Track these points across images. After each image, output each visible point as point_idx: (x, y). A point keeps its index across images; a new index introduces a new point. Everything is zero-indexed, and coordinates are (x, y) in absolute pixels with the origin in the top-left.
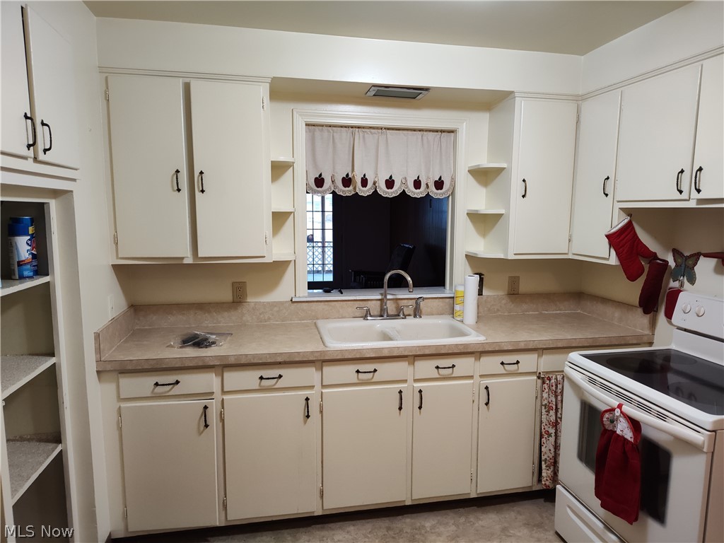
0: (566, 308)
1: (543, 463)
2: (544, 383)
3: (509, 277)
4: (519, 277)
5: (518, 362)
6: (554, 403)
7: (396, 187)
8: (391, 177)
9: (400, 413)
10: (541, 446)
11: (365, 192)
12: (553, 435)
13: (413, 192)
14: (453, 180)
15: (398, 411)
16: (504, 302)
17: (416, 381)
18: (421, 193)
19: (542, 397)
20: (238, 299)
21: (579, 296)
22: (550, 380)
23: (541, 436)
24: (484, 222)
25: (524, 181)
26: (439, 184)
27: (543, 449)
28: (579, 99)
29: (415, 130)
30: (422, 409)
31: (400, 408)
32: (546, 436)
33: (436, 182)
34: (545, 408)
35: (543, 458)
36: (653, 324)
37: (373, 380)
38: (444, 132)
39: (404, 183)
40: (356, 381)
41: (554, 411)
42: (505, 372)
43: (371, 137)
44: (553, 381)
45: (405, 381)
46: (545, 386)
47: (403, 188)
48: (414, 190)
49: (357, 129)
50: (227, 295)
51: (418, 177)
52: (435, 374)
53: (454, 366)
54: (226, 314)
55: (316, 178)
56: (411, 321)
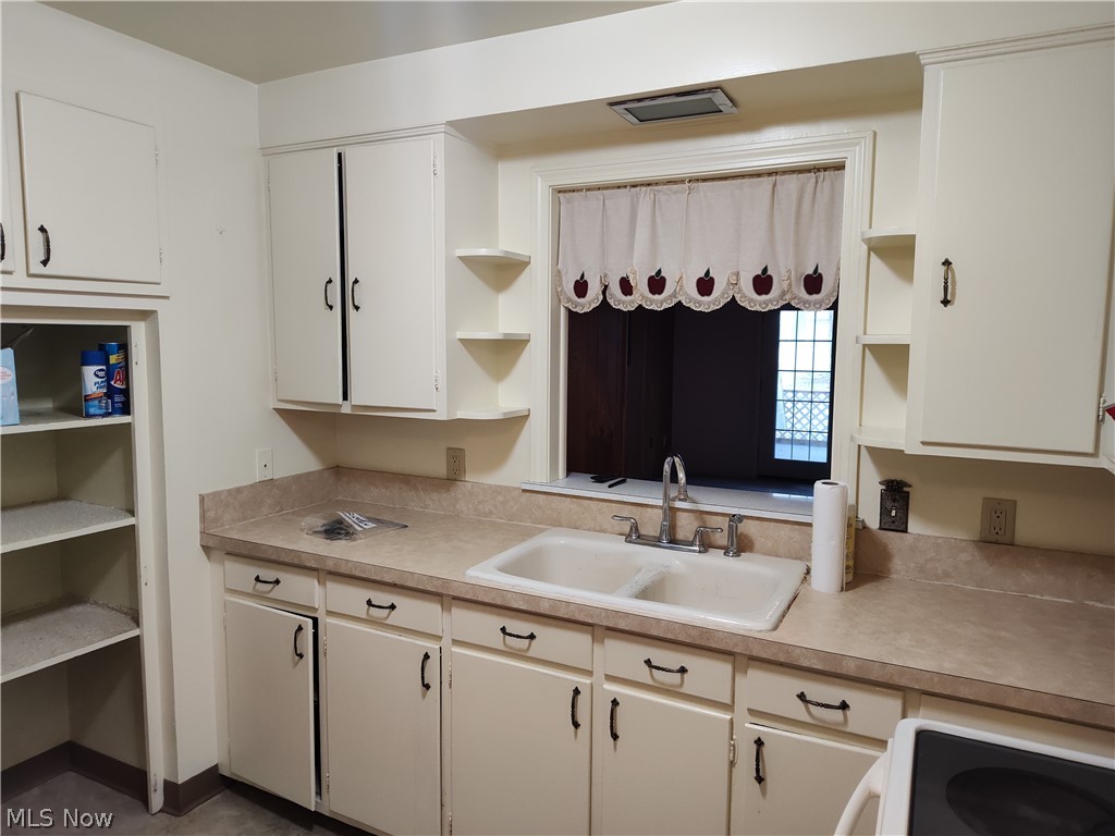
3: (985, 498)
4: (1015, 502)
5: (844, 707)
7: (716, 292)
8: (708, 272)
11: (659, 303)
13: (751, 300)
16: (965, 557)
17: (609, 679)
18: (771, 301)
20: (453, 477)
25: (947, 263)
26: (813, 282)
29: (758, 174)
30: (619, 741)
33: (806, 278)
37: (530, 654)
38: (825, 169)
39: (734, 283)
40: (501, 648)
42: (810, 720)
43: (673, 199)
45: (589, 673)
47: (731, 294)
48: (755, 296)
49: (644, 189)
50: (439, 468)
51: (765, 270)
52: (644, 675)
53: (684, 670)
54: (435, 496)
55: (577, 281)
56: (715, 559)
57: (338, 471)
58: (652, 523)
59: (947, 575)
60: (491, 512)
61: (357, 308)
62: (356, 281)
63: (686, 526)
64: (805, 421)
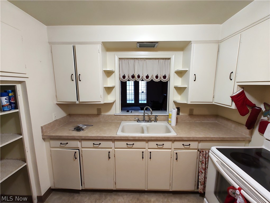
0: (211, 121)
1: (199, 183)
2: (200, 153)
3: (190, 109)
4: (193, 109)
5: (190, 145)
6: (205, 161)
7: (149, 78)
8: (148, 75)
9: (143, 160)
10: (198, 176)
11: (139, 80)
12: (204, 173)
13: (155, 80)
14: (169, 75)
15: (142, 159)
16: (187, 117)
17: (149, 148)
18: (158, 80)
19: (200, 158)
20: (99, 114)
21: (217, 116)
22: (203, 152)
23: (199, 172)
24: (180, 90)
25: (195, 75)
26: (165, 77)
27: (199, 177)
28: (219, 42)
29: (156, 59)
30: (151, 159)
31: (143, 158)
32: (201, 173)
33: (163, 76)
34: (201, 162)
35: (199, 181)
36: (251, 134)
37: (133, 147)
38: (166, 59)
39: (152, 77)
40: (127, 147)
41: (204, 164)
42: (184, 148)
43: (141, 62)
44: (204, 153)
45: (145, 148)
46: (201, 154)
47: (152, 78)
48: (156, 79)
49: (136, 60)
50: (95, 112)
51: (157, 75)
52: (156, 147)
53: (163, 144)
54: (95, 118)
55: (123, 76)
56: (153, 123)
57: (70, 115)
58: (141, 118)
59: (185, 120)
60: (108, 120)
61: (80, 81)
62: (80, 75)
63: (147, 118)
64: (131, 97)
